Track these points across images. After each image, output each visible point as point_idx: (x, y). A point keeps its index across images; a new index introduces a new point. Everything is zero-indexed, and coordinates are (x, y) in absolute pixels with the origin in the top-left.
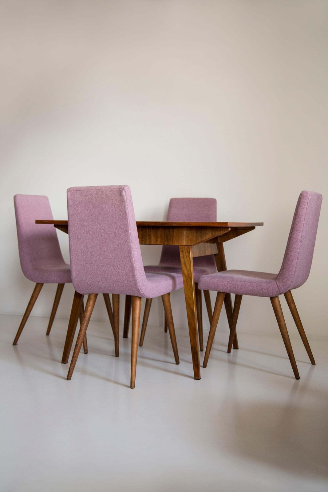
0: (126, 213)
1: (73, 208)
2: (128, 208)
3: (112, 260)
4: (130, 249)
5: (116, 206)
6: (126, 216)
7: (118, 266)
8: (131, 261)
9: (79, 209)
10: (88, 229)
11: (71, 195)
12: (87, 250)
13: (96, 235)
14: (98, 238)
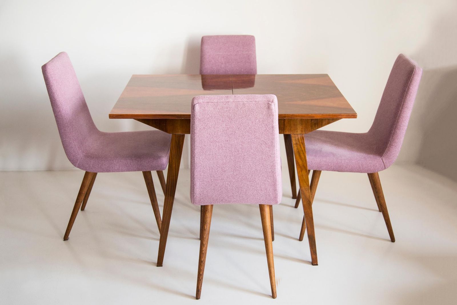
3: (249, 176)
4: (273, 164)
7: (256, 182)
8: (273, 176)
9: (211, 123)
10: (221, 144)
13: (231, 150)
14: (233, 153)
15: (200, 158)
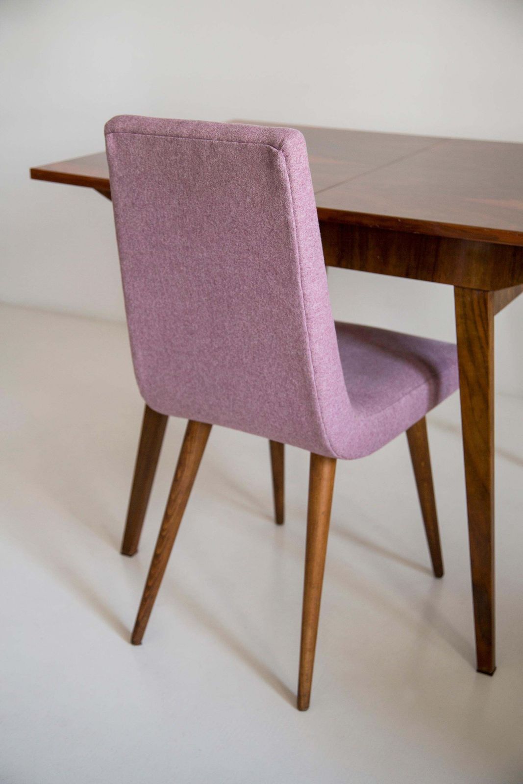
0: (287, 225)
1: (125, 188)
2: (294, 212)
3: (246, 357)
4: (300, 336)
5: (257, 200)
6: (289, 235)
7: (264, 377)
8: (303, 370)
9: (145, 192)
10: (175, 256)
11: (118, 147)
12: (174, 316)
13: (199, 277)
14: (204, 286)
15: (136, 286)
